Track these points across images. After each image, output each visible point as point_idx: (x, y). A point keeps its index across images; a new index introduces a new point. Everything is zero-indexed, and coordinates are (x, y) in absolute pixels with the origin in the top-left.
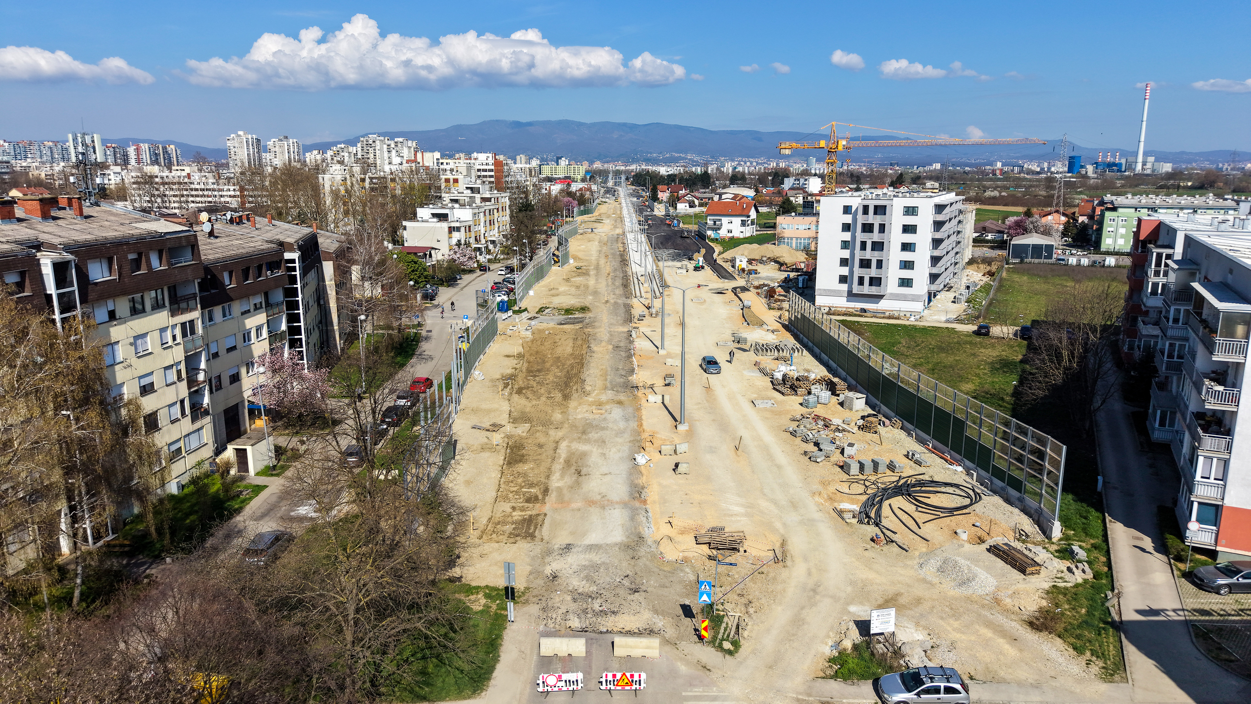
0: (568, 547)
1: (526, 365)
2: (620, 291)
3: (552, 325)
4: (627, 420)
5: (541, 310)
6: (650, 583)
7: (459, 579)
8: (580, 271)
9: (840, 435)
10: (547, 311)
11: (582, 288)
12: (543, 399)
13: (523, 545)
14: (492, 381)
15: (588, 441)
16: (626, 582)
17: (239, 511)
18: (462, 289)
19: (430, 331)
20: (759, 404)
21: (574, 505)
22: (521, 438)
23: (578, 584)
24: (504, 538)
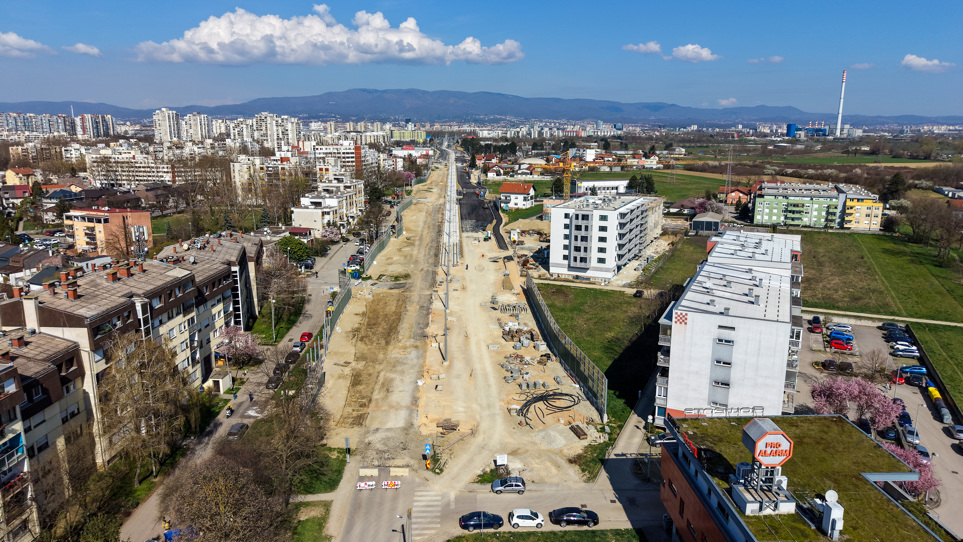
0: (377, 430)
1: (367, 320)
2: (431, 261)
3: (385, 290)
4: (418, 358)
5: (380, 277)
6: (412, 446)
7: (325, 445)
8: (409, 241)
9: (526, 366)
10: (384, 278)
11: (408, 258)
12: (375, 344)
13: (356, 429)
14: (346, 333)
15: (395, 372)
16: (401, 445)
17: (218, 413)
18: (331, 258)
19: (310, 295)
20: (491, 348)
21: (383, 409)
22: (360, 370)
23: (380, 446)
24: (347, 425)
